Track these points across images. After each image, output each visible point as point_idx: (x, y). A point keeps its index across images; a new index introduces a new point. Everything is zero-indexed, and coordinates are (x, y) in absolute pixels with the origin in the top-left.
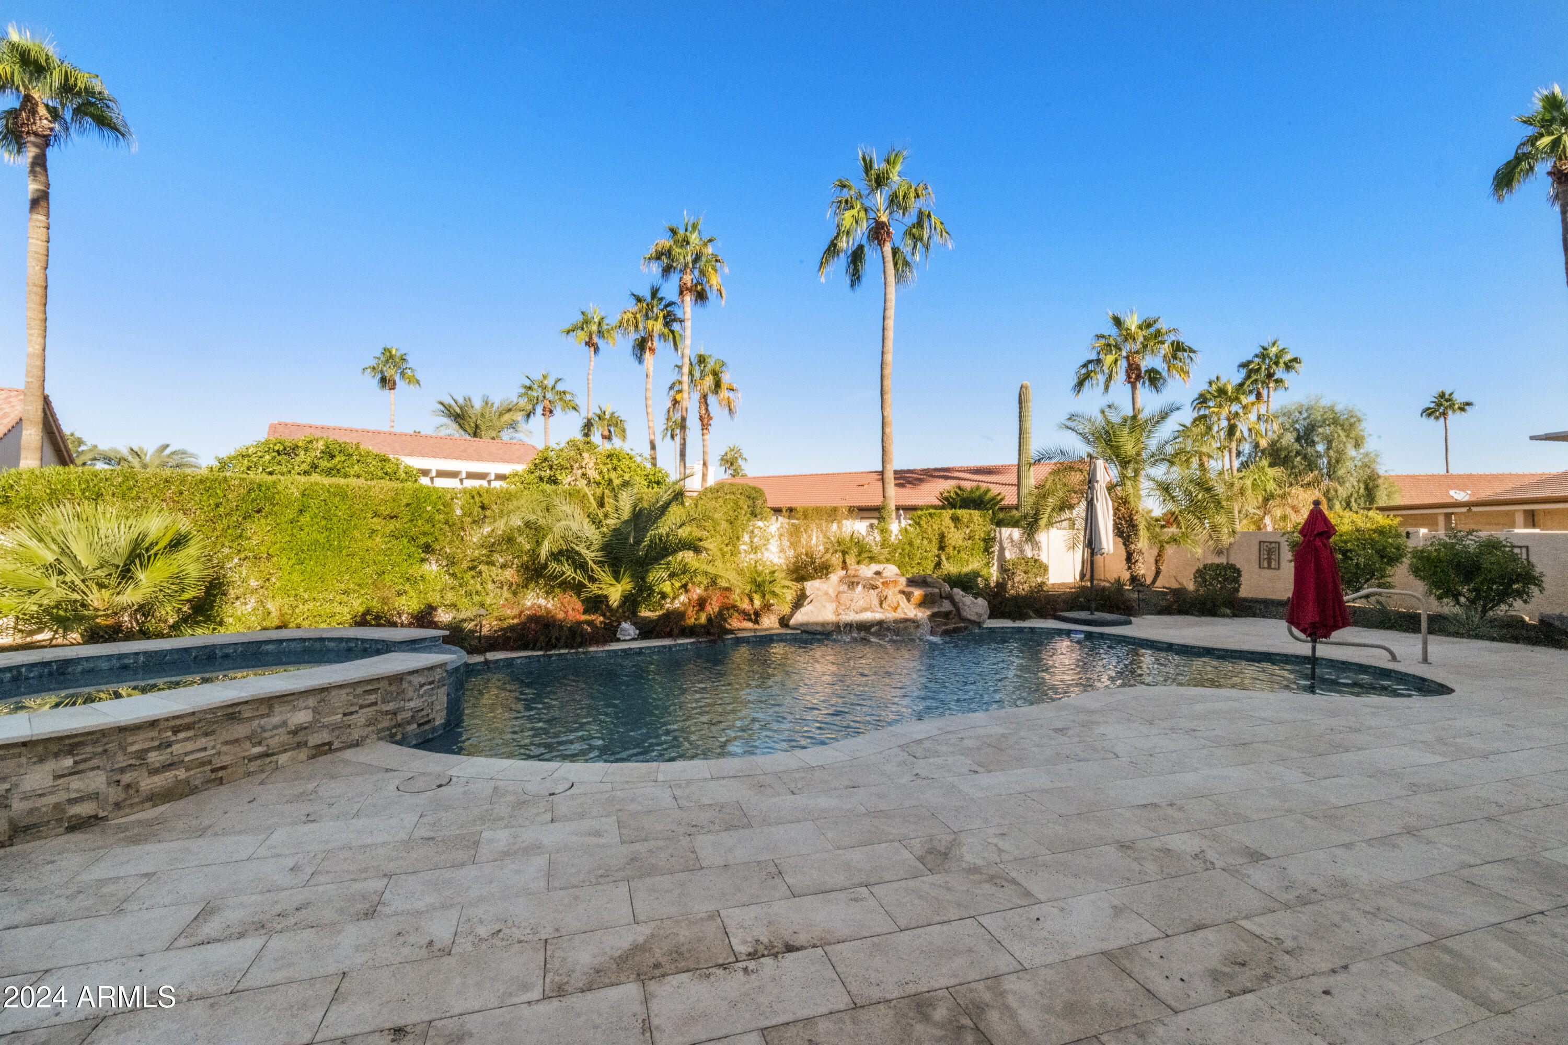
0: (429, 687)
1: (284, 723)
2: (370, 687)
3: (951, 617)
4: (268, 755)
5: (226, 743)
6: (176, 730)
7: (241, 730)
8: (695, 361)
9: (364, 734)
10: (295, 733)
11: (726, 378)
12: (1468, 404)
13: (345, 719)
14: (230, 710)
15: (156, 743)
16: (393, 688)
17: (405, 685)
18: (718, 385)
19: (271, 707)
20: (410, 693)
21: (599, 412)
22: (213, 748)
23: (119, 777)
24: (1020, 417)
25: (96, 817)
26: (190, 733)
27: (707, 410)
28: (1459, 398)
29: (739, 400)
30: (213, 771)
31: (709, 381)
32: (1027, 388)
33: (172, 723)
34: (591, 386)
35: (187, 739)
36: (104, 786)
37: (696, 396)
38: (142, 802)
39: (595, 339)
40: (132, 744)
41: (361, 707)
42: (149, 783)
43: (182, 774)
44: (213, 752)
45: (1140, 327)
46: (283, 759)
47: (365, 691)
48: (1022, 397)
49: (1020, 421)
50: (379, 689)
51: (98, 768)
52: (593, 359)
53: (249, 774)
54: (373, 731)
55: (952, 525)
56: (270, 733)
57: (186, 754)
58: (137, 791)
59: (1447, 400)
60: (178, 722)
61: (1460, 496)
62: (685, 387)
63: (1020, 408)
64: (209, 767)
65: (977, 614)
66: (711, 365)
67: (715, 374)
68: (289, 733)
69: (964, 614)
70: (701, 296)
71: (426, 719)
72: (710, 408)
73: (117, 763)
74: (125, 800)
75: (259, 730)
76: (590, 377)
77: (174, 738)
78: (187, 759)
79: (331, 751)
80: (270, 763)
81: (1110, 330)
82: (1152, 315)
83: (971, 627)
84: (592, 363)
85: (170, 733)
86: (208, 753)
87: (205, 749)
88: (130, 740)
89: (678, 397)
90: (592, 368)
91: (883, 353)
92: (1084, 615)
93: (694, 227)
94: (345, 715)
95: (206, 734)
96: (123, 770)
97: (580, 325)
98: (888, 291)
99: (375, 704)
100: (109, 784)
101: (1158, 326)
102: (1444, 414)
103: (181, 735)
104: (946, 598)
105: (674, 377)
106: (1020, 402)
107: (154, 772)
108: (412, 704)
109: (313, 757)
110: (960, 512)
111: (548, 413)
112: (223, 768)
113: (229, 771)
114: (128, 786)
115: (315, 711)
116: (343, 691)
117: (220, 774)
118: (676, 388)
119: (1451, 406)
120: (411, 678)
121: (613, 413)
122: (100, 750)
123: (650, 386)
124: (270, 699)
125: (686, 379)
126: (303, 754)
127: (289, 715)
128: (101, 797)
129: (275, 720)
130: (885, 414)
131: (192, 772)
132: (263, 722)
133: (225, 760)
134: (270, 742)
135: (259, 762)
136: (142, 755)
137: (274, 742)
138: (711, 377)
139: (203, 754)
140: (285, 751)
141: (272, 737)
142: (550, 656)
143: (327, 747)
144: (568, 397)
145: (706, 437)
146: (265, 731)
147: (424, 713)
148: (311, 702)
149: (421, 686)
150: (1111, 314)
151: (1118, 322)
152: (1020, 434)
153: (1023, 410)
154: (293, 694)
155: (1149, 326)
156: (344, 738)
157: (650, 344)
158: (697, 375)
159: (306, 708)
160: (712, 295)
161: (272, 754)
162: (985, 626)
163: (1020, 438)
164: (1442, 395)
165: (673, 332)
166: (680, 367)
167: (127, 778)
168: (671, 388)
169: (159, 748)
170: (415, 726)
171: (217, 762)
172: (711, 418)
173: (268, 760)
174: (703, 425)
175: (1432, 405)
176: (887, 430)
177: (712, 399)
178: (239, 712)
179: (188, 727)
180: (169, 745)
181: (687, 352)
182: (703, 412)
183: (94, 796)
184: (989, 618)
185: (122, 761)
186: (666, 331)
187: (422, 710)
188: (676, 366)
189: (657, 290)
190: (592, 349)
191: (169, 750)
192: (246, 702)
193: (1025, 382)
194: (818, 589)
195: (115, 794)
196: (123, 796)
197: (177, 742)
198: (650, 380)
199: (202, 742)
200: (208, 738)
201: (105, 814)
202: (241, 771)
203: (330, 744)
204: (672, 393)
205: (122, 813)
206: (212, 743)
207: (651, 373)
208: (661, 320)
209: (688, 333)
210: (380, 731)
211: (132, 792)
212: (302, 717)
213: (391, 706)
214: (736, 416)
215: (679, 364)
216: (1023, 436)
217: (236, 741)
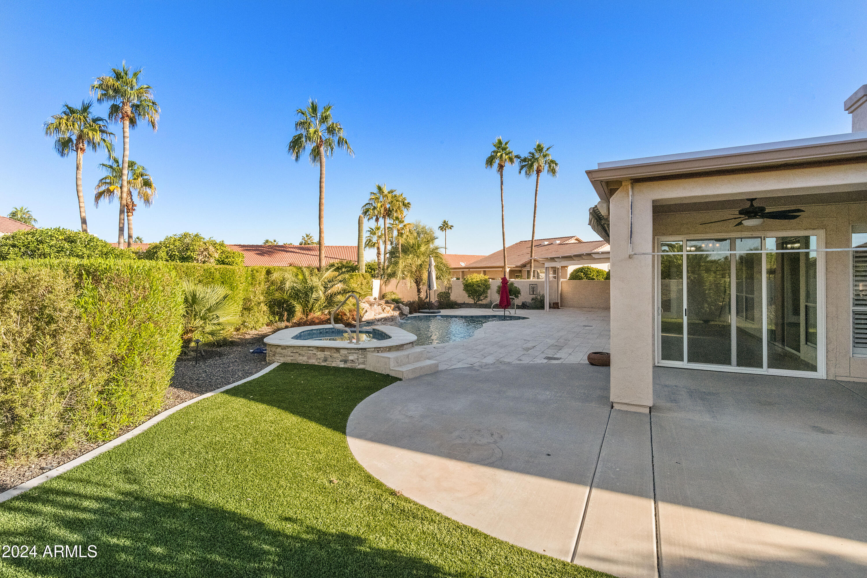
12: (452, 226)
18: (145, 184)
24: (359, 230)
27: (131, 199)
28: (450, 224)
31: (140, 181)
45: (389, 193)
48: (361, 221)
49: (359, 232)
59: (446, 224)
61: (463, 265)
63: (359, 226)
69: (404, 312)
70: (133, 122)
72: (133, 198)
81: (376, 191)
82: (394, 189)
83: (406, 317)
91: (320, 198)
92: (428, 311)
93: (135, 75)
98: (322, 169)
101: (395, 193)
102: (445, 229)
119: (448, 226)
130: (322, 227)
138: (141, 178)
145: (130, 218)
150: (377, 184)
151: (380, 188)
152: (359, 238)
153: (361, 227)
155: (392, 192)
157: (81, 145)
160: (142, 122)
162: (408, 316)
163: (359, 240)
164: (445, 222)
165: (104, 140)
172: (135, 206)
175: (442, 225)
176: (322, 235)
182: (129, 200)
189: (88, 107)
194: (365, 307)
198: (80, 172)
216: (360, 239)
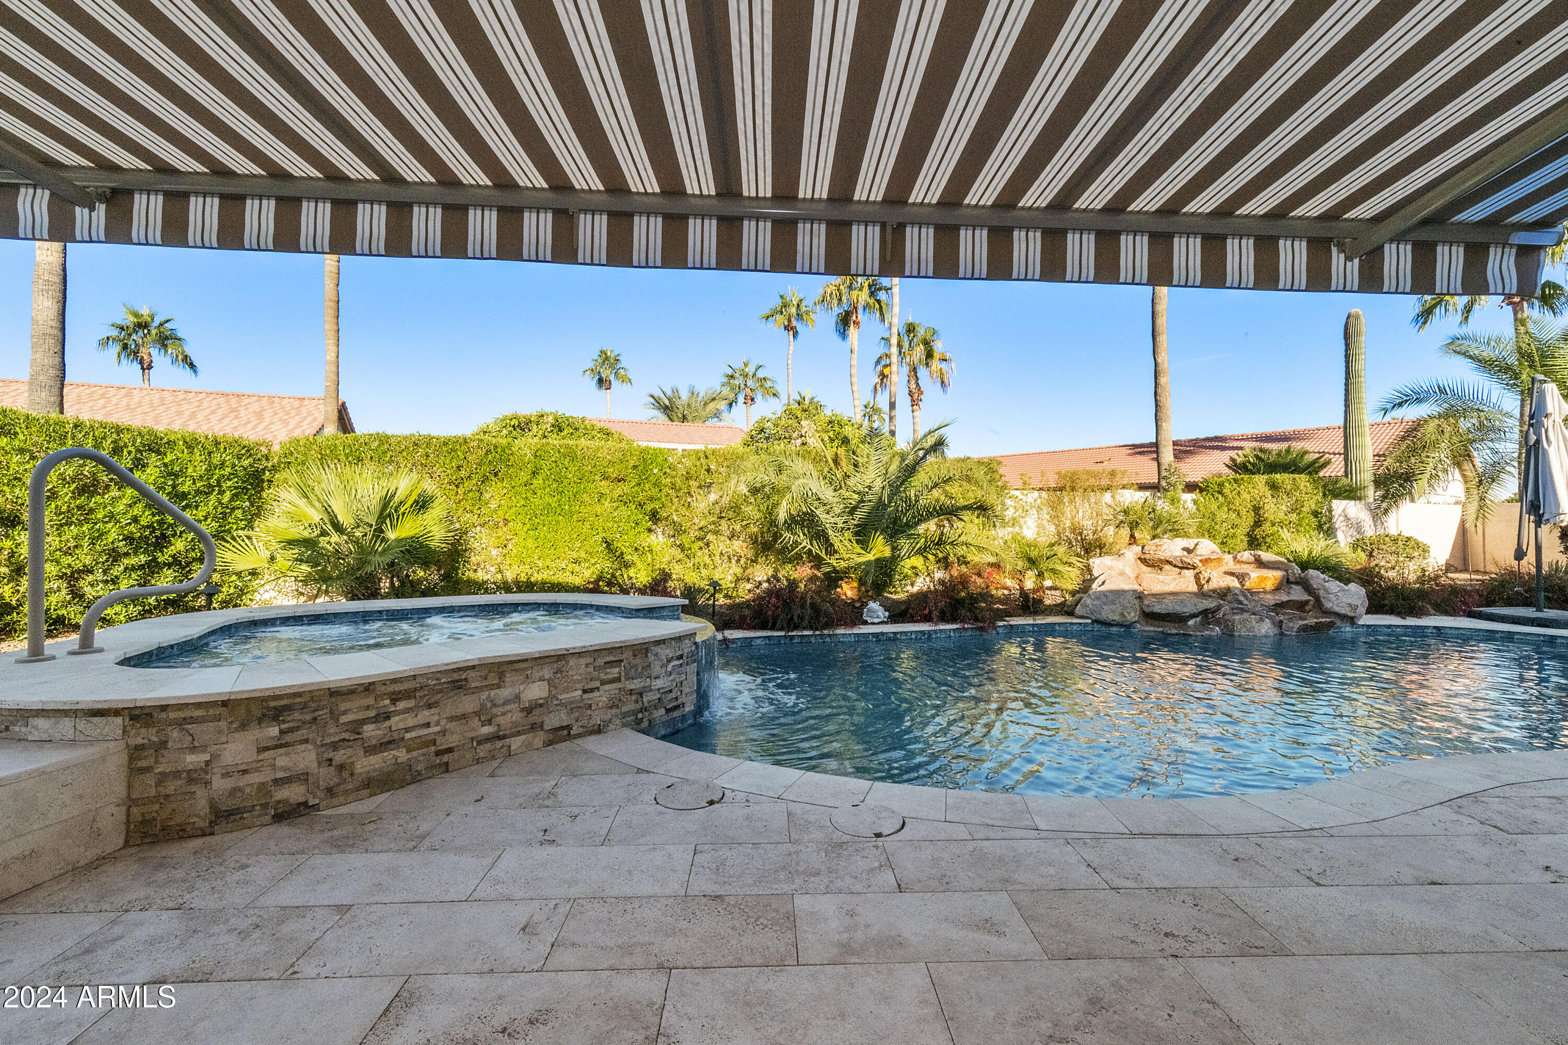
0: (676, 662)
1: (517, 698)
2: (612, 658)
3: (1307, 608)
4: (500, 738)
5: (452, 719)
6: (395, 698)
7: (468, 704)
8: (903, 331)
9: (607, 717)
10: (528, 711)
11: (939, 347)
13: (585, 696)
14: (456, 676)
15: (372, 713)
16: (638, 661)
17: (651, 657)
18: (929, 355)
19: (501, 675)
20: (657, 669)
21: (798, 398)
22: (438, 723)
23: (331, 755)
25: (305, 804)
26: (411, 703)
27: (917, 384)
29: (953, 372)
30: (438, 754)
31: (920, 350)
32: (1357, 317)
33: (390, 689)
34: (790, 371)
35: (407, 711)
36: (315, 765)
37: (906, 370)
38: (358, 789)
39: (794, 323)
40: (345, 712)
41: (603, 683)
42: (367, 764)
43: (402, 755)
44: (438, 729)
46: (516, 743)
47: (606, 663)
50: (622, 661)
51: (306, 741)
52: (792, 343)
53: (478, 761)
54: (616, 716)
55: (1268, 493)
56: (501, 709)
57: (407, 730)
58: (352, 774)
60: (398, 687)
62: (894, 359)
64: (433, 749)
65: (1350, 605)
66: (921, 332)
67: (926, 343)
68: (523, 710)
71: (674, 704)
72: (919, 382)
73: (329, 735)
74: (338, 785)
75: (489, 705)
76: (790, 362)
77: (393, 709)
78: (408, 736)
79: (570, 737)
80: (502, 747)
83: (1338, 623)
84: (791, 348)
85: (387, 702)
86: (431, 730)
87: (428, 725)
88: (343, 706)
89: (886, 371)
90: (791, 352)
92: (1526, 612)
94: (585, 691)
95: (430, 706)
96: (335, 746)
97: (779, 309)
99: (618, 680)
100: (320, 763)
103: (401, 705)
104: (1297, 583)
105: (881, 350)
106: (1347, 336)
107: (371, 750)
108: (659, 683)
109: (550, 743)
110: (1278, 477)
111: (750, 402)
112: (450, 750)
113: (456, 755)
114: (341, 767)
115: (550, 682)
116: (583, 661)
117: (445, 758)
118: (883, 363)
120: (658, 649)
121: (813, 399)
122: (308, 717)
123: (854, 362)
124: (500, 664)
125: (894, 350)
126: (539, 739)
127: (522, 687)
128: (311, 780)
129: (506, 693)
130: (1159, 360)
131: (415, 754)
132: (493, 693)
133: (452, 740)
134: (502, 720)
135: (488, 746)
136: (356, 727)
137: (505, 721)
138: (922, 346)
139: (426, 731)
140: (519, 733)
141: (504, 714)
142: (792, 637)
143: (566, 732)
144: (769, 384)
145: (915, 411)
146: (495, 705)
147: (673, 695)
148: (547, 673)
149: (669, 661)
154: (526, 660)
156: (584, 722)
157: (854, 317)
158: (906, 345)
159: (542, 679)
161: (504, 737)
162: (1361, 622)
165: (879, 302)
166: (887, 340)
167: (339, 756)
168: (878, 362)
169: (377, 719)
170: (663, 711)
171: (443, 744)
172: (922, 393)
173: (499, 744)
174: (913, 401)
176: (1163, 380)
177: (922, 372)
178: (466, 680)
179: (408, 694)
180: (387, 717)
181: (895, 320)
182: (913, 386)
183: (303, 777)
184: (1368, 612)
185: (334, 734)
186: (872, 301)
187: (671, 691)
188: (883, 338)
190: (791, 333)
191: (387, 724)
192: (474, 667)
193: (1353, 311)
194: (1110, 568)
195: (327, 776)
196: (336, 780)
197: (397, 713)
198: (855, 356)
199: (425, 715)
200: (433, 711)
201: (317, 801)
202: (469, 756)
203: (568, 727)
204: (879, 368)
205: (335, 801)
206: (436, 718)
207: (856, 348)
208: (866, 290)
209: (896, 300)
210: (624, 715)
211: (346, 774)
212: (536, 691)
213: (636, 684)
214: (950, 390)
215: (886, 335)
217: (463, 717)
